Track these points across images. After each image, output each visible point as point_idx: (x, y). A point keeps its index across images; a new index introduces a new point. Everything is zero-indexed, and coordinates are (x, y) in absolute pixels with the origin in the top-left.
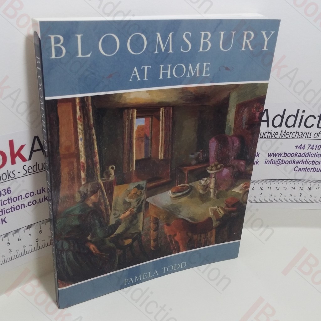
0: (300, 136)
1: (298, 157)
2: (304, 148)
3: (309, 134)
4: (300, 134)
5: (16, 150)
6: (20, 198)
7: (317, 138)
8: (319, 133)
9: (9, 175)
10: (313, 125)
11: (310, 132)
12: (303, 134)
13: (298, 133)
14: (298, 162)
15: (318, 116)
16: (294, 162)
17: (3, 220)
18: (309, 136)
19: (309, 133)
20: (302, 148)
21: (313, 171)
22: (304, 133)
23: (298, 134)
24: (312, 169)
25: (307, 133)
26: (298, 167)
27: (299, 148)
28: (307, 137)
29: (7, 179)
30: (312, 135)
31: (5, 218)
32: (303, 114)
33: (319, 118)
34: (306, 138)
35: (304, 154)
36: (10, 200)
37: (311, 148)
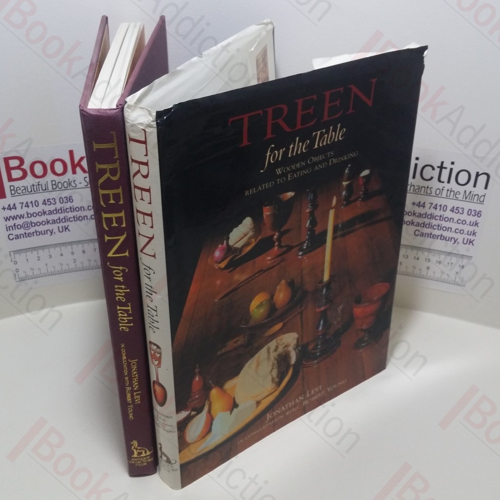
0: (417, 191)
1: (418, 217)
2: (424, 207)
3: (429, 189)
4: (416, 187)
5: (76, 161)
6: (82, 209)
7: (440, 196)
8: (443, 190)
9: (70, 184)
10: (432, 178)
11: (430, 187)
12: (420, 188)
13: (414, 186)
14: (418, 225)
15: (438, 167)
16: (413, 223)
17: (66, 227)
18: (429, 192)
19: (428, 187)
20: (422, 206)
21: (441, 239)
22: (422, 187)
23: (412, 187)
24: (438, 236)
25: (426, 186)
26: (419, 231)
27: (417, 205)
28: (427, 193)
29: (68, 188)
30: (433, 190)
31: (68, 226)
32: (417, 162)
33: (439, 169)
34: (425, 194)
35: (426, 214)
36: (72, 209)
37: (434, 208)
